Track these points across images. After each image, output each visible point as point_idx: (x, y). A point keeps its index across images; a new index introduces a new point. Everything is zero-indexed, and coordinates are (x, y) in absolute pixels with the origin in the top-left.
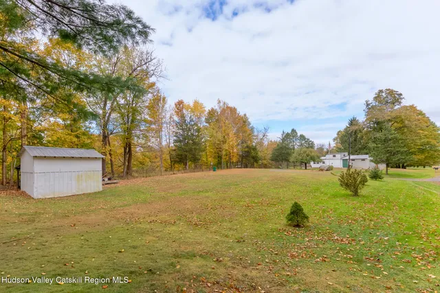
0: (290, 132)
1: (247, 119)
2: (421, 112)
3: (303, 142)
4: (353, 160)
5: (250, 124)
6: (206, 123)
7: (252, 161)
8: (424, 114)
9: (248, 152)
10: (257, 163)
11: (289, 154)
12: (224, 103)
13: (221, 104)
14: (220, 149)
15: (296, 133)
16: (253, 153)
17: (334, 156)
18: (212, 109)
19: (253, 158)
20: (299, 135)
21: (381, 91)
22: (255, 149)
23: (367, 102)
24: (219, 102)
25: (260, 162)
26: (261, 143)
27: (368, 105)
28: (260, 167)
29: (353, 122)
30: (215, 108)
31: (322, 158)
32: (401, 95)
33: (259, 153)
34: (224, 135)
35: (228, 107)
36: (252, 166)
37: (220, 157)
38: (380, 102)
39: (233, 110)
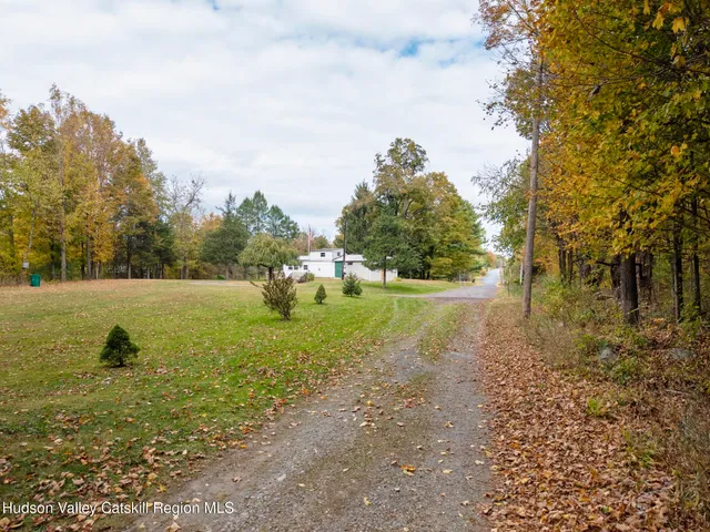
0: (251, 197)
1: (146, 153)
2: (453, 186)
3: (279, 222)
4: (350, 263)
5: (152, 166)
6: (12, 146)
7: (157, 259)
8: (455, 191)
9: (145, 237)
10: (170, 265)
11: (240, 247)
12: (72, 102)
13: (64, 102)
14: (56, 227)
15: (264, 201)
16: (159, 242)
17: (323, 255)
18: (34, 111)
19: (158, 252)
20: (269, 206)
21: (399, 141)
22: (164, 230)
23: (378, 156)
24: (56, 95)
25: (180, 263)
26: (184, 218)
27: (380, 163)
28: (179, 275)
29: (362, 191)
30: (42, 111)
31: (301, 258)
32: (424, 153)
33: (177, 241)
34: (69, 187)
35: (86, 115)
36: (158, 274)
37: (56, 248)
38: (397, 160)
39: (103, 125)
